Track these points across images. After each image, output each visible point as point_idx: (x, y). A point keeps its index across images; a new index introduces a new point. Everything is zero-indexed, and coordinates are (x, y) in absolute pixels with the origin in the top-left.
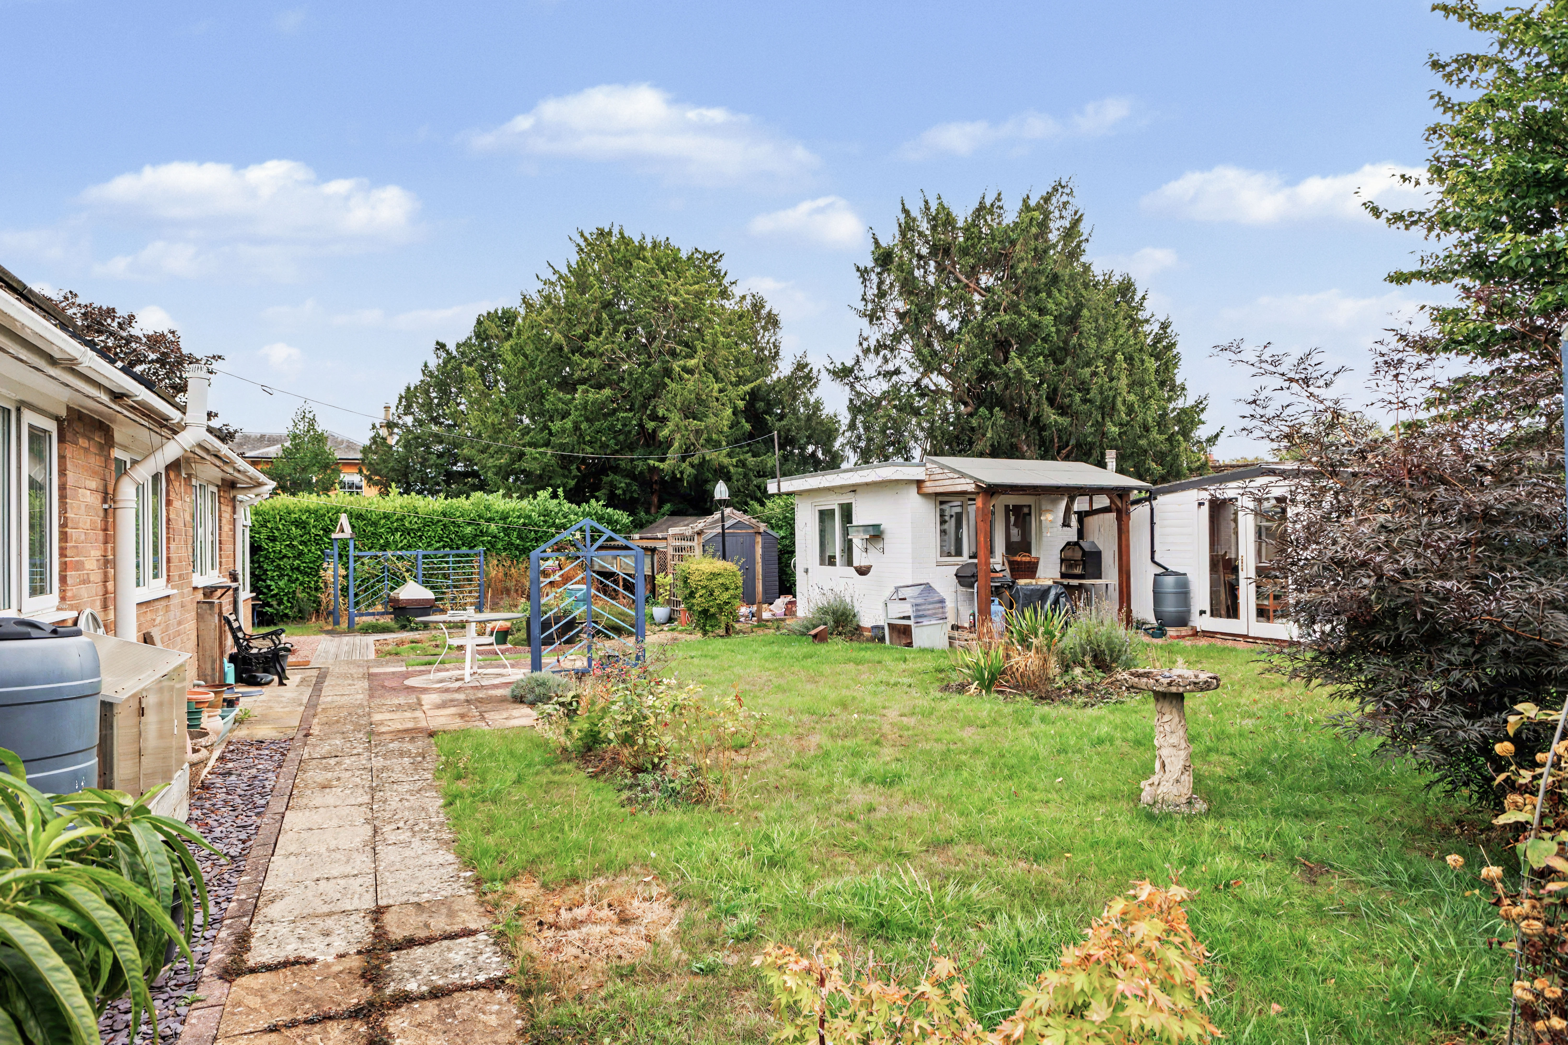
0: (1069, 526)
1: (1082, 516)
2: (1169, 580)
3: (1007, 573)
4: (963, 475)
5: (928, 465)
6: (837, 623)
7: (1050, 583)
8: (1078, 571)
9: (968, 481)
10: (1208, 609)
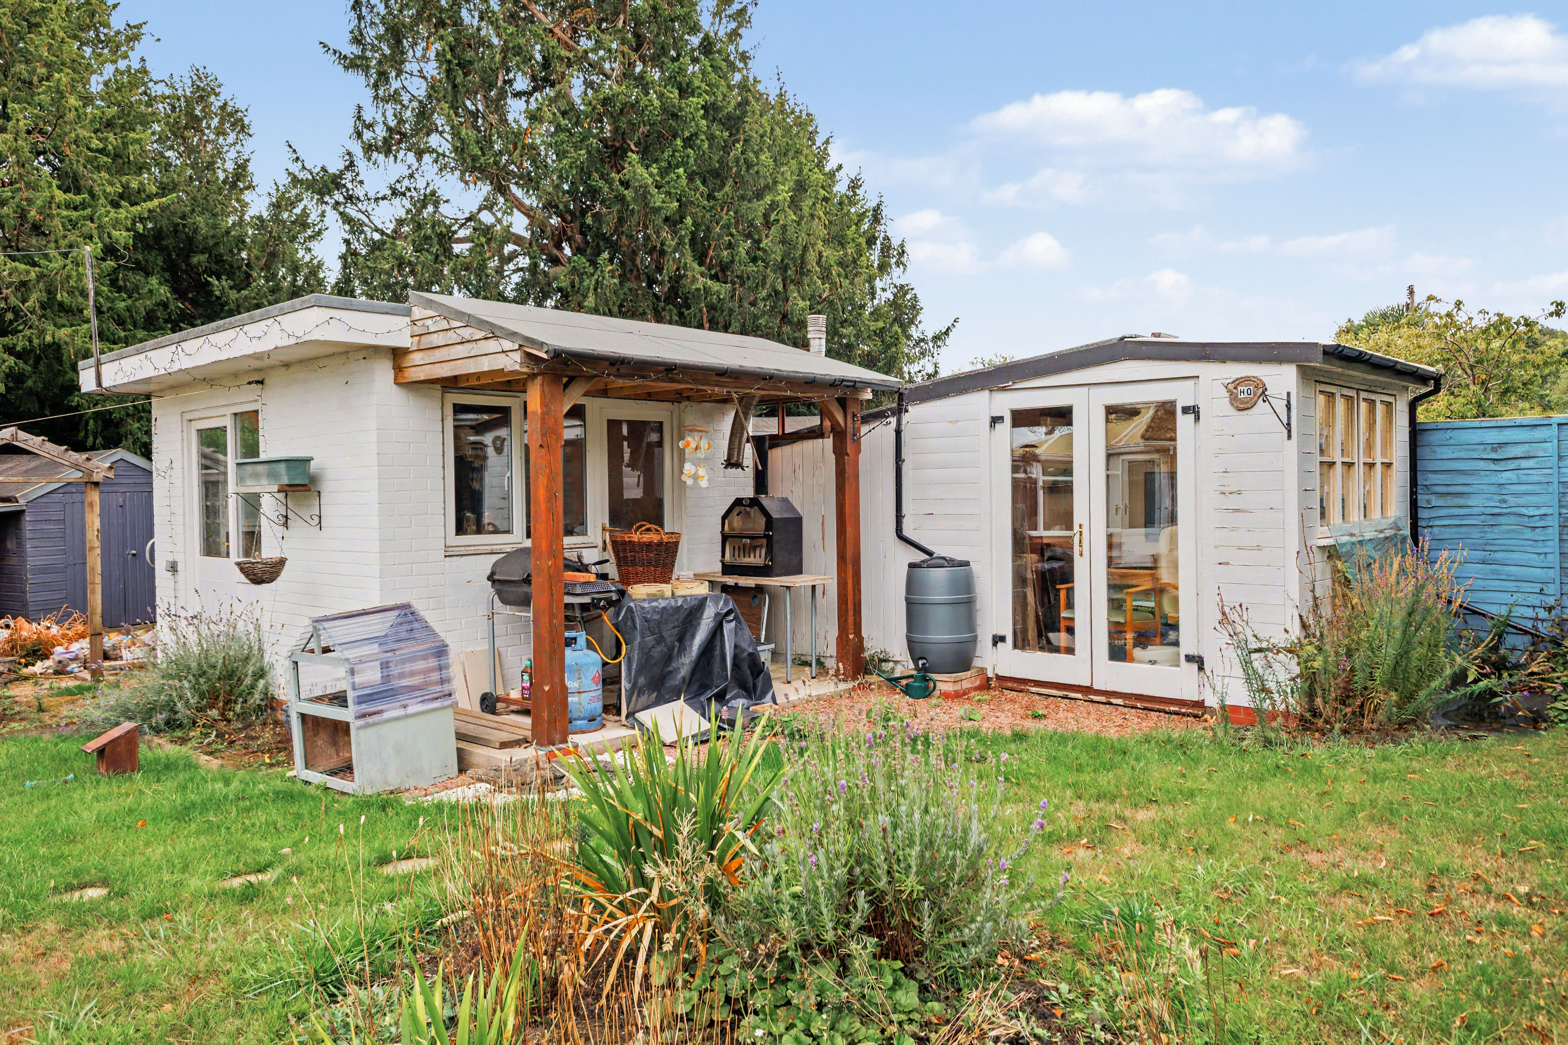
0: (738, 465)
1: (763, 445)
2: (938, 576)
3: (611, 569)
4: (494, 332)
5: (418, 312)
6: (210, 698)
7: (702, 589)
8: (756, 559)
9: (507, 345)
10: (1007, 631)
